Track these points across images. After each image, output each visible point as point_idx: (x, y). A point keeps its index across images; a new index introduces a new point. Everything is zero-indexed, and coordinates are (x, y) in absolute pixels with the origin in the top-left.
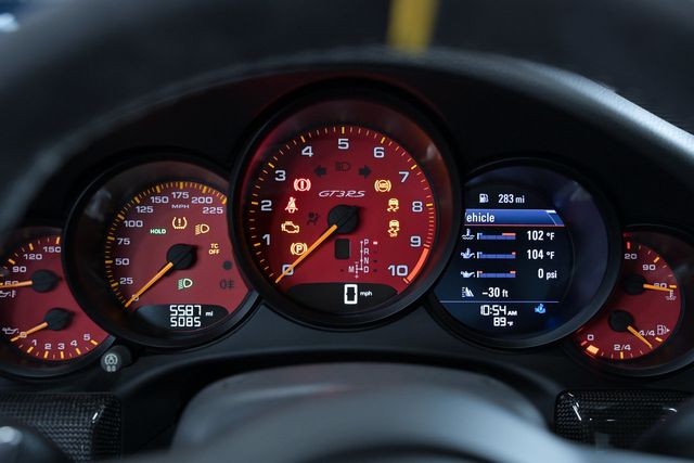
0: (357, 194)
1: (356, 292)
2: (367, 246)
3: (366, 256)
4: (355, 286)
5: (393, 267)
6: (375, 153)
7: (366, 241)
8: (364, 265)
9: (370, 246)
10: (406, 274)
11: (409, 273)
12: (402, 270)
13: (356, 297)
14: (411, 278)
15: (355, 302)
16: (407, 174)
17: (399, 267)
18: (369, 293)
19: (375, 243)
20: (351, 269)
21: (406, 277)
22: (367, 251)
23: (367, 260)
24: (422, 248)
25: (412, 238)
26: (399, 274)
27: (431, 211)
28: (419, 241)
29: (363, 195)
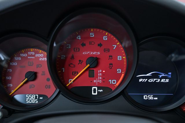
0: (97, 53)
1: (97, 90)
2: (101, 73)
3: (100, 76)
4: (96, 88)
5: (110, 80)
6: (104, 38)
7: (101, 71)
8: (100, 80)
9: (102, 72)
10: (115, 83)
11: (117, 83)
12: (114, 82)
13: (97, 92)
14: (117, 85)
15: (96, 94)
16: (116, 46)
17: (113, 81)
18: (102, 91)
19: (104, 71)
20: (95, 81)
21: (115, 84)
22: (101, 74)
23: (101, 78)
24: (121, 73)
25: (118, 70)
26: (113, 83)
27: (125, 60)
28: (120, 71)
29: (99, 54)
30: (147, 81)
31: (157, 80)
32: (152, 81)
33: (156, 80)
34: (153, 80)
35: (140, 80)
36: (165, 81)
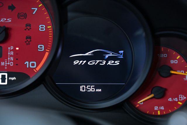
0: (7, 20)
1: (6, 77)
2: (12, 50)
3: (11, 56)
4: (6, 74)
5: (27, 62)
7: (12, 48)
8: (10, 61)
9: (14, 50)
10: (35, 67)
11: (37, 67)
12: (33, 65)
13: (6, 80)
14: (38, 69)
15: (6, 83)
16: (36, 9)
17: (31, 63)
18: (14, 78)
19: (17, 49)
20: (3, 64)
21: (35, 68)
22: (12, 53)
23: (12, 59)
24: (44, 52)
25: (39, 46)
26: (31, 67)
27: (50, 31)
28: (43, 48)
29: (10, 21)
30: (86, 63)
31: (101, 63)
32: (94, 63)
33: (99, 62)
34: (96, 62)
35: (75, 63)
36: (114, 63)
